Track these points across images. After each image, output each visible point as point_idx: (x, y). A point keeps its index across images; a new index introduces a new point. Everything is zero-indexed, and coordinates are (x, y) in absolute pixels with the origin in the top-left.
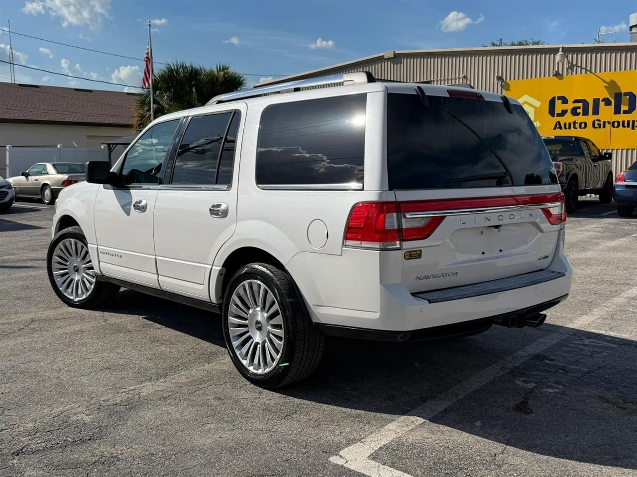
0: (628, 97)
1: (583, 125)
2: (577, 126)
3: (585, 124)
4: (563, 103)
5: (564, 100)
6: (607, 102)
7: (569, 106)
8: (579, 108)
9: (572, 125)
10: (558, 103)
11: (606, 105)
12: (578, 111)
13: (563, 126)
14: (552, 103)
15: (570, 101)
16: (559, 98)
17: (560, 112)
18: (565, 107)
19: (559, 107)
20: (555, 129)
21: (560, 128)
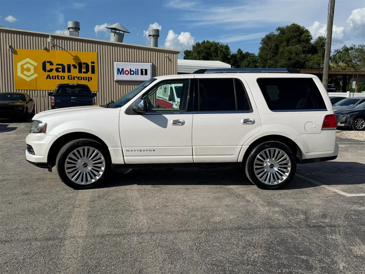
0: (85, 65)
1: (63, 78)
2: (59, 78)
3: (64, 77)
4: (50, 65)
5: (51, 64)
6: (75, 67)
7: (54, 67)
8: (60, 68)
9: (57, 77)
10: (48, 65)
11: (74, 68)
12: (59, 70)
13: (51, 77)
14: (44, 64)
15: (55, 64)
16: (48, 62)
17: (49, 70)
18: (52, 67)
19: (48, 67)
20: (47, 78)
21: (50, 78)
